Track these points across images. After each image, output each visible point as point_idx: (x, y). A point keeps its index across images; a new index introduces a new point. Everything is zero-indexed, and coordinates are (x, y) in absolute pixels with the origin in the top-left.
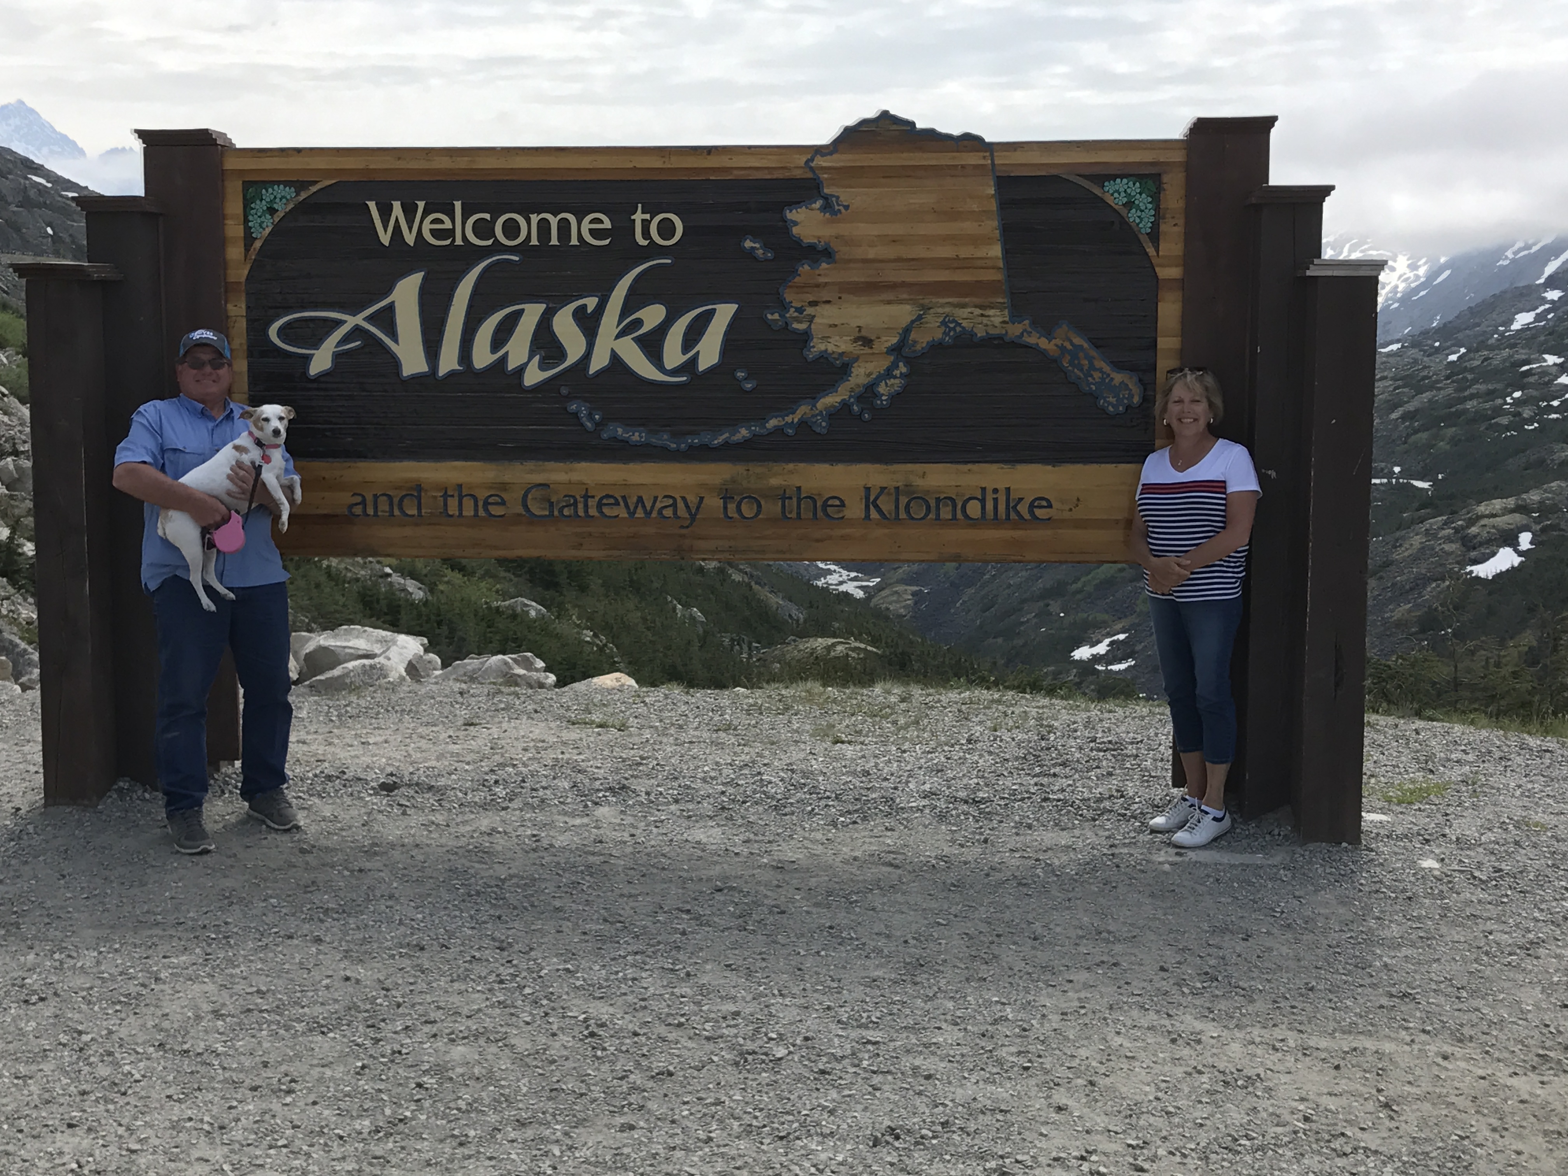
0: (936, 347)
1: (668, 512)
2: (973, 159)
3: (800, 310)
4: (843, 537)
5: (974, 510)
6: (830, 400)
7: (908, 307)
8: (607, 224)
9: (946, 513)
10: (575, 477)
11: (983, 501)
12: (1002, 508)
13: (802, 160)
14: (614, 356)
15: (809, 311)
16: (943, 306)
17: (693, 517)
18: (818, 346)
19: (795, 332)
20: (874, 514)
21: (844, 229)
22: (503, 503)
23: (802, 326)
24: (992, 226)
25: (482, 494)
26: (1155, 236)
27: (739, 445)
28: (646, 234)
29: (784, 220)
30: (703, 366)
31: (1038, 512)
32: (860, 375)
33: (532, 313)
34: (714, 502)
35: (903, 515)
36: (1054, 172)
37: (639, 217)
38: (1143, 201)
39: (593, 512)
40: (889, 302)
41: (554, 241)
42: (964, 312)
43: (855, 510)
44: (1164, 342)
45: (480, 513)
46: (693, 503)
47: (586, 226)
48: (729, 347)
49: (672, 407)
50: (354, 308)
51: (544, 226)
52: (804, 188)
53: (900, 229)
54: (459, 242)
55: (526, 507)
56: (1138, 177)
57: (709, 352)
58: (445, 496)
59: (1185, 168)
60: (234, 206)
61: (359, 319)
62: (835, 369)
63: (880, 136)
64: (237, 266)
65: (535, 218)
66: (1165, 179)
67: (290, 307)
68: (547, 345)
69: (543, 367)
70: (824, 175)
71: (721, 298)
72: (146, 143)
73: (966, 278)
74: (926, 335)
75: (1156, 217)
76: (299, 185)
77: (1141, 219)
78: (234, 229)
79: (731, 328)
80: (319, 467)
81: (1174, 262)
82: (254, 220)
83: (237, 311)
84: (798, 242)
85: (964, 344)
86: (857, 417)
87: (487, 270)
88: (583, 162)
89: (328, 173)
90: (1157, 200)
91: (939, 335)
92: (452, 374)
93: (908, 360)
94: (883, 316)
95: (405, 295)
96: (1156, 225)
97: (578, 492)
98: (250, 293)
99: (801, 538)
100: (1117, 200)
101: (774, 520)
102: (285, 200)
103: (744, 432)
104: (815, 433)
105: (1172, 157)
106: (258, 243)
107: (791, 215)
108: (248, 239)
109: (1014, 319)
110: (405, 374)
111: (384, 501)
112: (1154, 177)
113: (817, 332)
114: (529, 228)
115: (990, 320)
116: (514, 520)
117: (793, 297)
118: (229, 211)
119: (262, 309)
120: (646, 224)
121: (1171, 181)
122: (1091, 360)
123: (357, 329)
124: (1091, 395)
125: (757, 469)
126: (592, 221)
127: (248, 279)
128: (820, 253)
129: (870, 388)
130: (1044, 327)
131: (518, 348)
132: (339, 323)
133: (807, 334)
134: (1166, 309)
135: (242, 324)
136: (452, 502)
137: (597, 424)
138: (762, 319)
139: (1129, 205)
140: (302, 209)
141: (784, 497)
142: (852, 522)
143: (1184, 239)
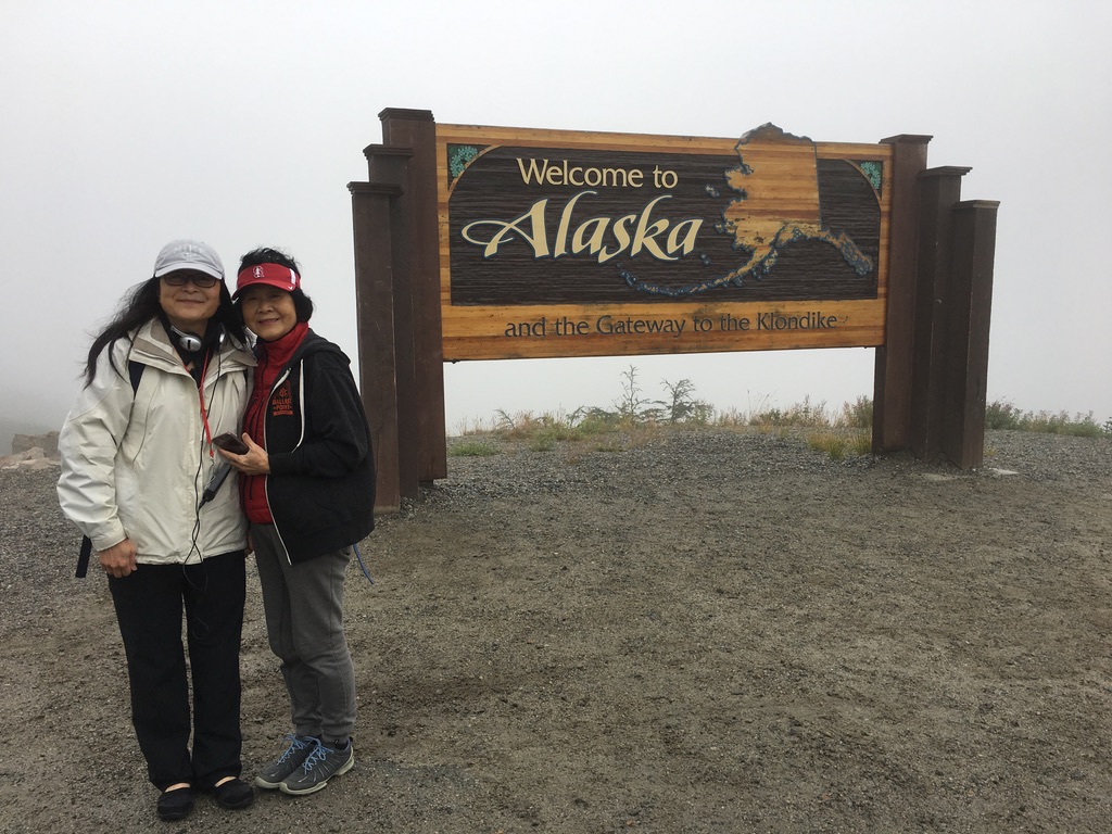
0: (790, 243)
1: (668, 329)
2: (808, 149)
3: (731, 223)
4: (749, 339)
5: (804, 323)
6: (744, 270)
7: (778, 223)
8: (641, 176)
9: (793, 326)
10: (624, 311)
11: (808, 319)
12: (816, 322)
13: (732, 146)
14: (644, 246)
15: (735, 224)
16: (793, 222)
17: (680, 330)
18: (739, 242)
19: (729, 235)
20: (762, 327)
21: (750, 182)
22: (587, 326)
23: (733, 231)
24: (814, 184)
25: (576, 322)
26: (880, 191)
27: (701, 293)
28: (660, 182)
29: (724, 177)
30: (686, 251)
31: (831, 323)
32: (757, 256)
33: (604, 222)
34: (690, 323)
35: (774, 327)
36: (840, 157)
37: (656, 172)
38: (876, 173)
39: (632, 330)
40: (770, 220)
41: (615, 184)
42: (802, 226)
43: (754, 325)
44: (883, 242)
45: (576, 332)
46: (680, 323)
47: (630, 176)
48: (698, 242)
49: (671, 274)
50: (510, 218)
51: (610, 175)
52: (734, 161)
53: (774, 183)
54: (566, 183)
55: (599, 329)
56: (875, 162)
57: (689, 245)
58: (557, 324)
59: (893, 158)
60: (441, 158)
61: (512, 225)
62: (747, 253)
63: (767, 135)
64: (444, 194)
65: (605, 171)
66: (885, 163)
67: (473, 218)
68: (610, 241)
69: (608, 252)
70: (743, 155)
71: (695, 215)
72: (390, 117)
73: (804, 208)
74: (787, 236)
75: (881, 181)
76: (479, 147)
77: (875, 182)
78: (442, 171)
79: (699, 233)
80: (490, 310)
81: (887, 203)
82: (453, 167)
83: (444, 218)
84: (730, 188)
85: (802, 242)
86: (756, 278)
87: (579, 199)
88: (629, 142)
89: (495, 141)
90: (881, 173)
91: (791, 236)
92: (562, 256)
93: (778, 249)
94: (768, 227)
95: (538, 212)
96: (880, 186)
97: (625, 320)
98: (451, 209)
99: (729, 340)
100: (866, 173)
101: (718, 331)
102: (471, 156)
103: (704, 286)
104: (736, 286)
105: (887, 153)
106: (455, 181)
107: (728, 174)
108: (451, 177)
109: (823, 229)
110: (537, 256)
111: (524, 327)
112: (881, 163)
113: (739, 235)
114: (602, 176)
115: (813, 230)
116: (593, 335)
117: (728, 217)
118: (438, 161)
119: (458, 218)
120: (660, 176)
121: (887, 165)
122: (854, 249)
123: (511, 230)
124: (853, 267)
125: (710, 305)
126: (634, 174)
127: (450, 201)
128: (740, 194)
129: (761, 263)
130: (835, 233)
131: (596, 242)
132: (502, 227)
133: (734, 235)
134: (884, 226)
135: (447, 227)
136: (561, 327)
137: (635, 283)
138: (714, 228)
139: (871, 175)
140: (480, 162)
141: (722, 320)
142: (752, 331)
143: (892, 192)
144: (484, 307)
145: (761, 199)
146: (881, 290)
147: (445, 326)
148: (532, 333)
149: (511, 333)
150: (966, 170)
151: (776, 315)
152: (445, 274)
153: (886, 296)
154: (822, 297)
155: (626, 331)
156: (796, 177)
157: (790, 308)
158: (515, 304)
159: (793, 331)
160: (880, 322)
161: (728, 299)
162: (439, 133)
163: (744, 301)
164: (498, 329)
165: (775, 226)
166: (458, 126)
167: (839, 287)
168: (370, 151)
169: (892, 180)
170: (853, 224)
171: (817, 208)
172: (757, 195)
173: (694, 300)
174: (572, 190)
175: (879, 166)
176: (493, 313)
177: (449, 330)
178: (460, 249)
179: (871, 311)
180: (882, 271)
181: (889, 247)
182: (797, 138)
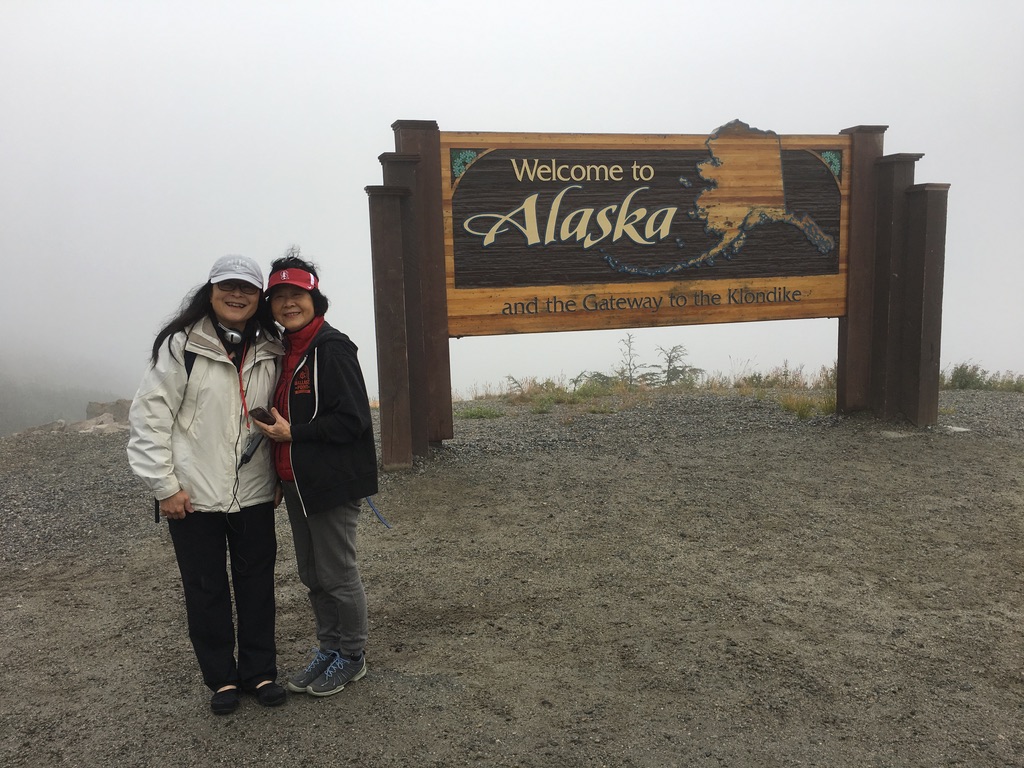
0: (757, 226)
1: (647, 305)
2: (773, 142)
3: (703, 210)
4: (721, 313)
5: (771, 297)
6: (715, 251)
7: (746, 209)
8: (621, 171)
9: (761, 300)
10: (607, 291)
11: (775, 293)
12: (782, 296)
13: (703, 141)
14: (624, 233)
15: (707, 210)
16: (760, 207)
17: (658, 306)
18: (710, 226)
19: (701, 220)
20: (732, 302)
21: (720, 173)
22: (575, 304)
23: (704, 217)
24: (779, 172)
25: (565, 301)
26: (840, 177)
27: (676, 273)
28: (638, 176)
29: (696, 169)
30: (663, 236)
31: (796, 297)
32: (727, 239)
33: (588, 212)
34: (667, 299)
35: (744, 301)
36: (802, 149)
37: (635, 167)
38: (836, 161)
39: (615, 307)
40: (738, 206)
41: (598, 179)
42: (768, 211)
43: (724, 300)
44: (843, 222)
45: (565, 310)
46: (658, 300)
47: (612, 171)
48: (673, 227)
49: (649, 256)
50: (505, 212)
51: (593, 171)
52: (705, 154)
53: (742, 173)
54: (554, 179)
55: (585, 306)
56: (834, 151)
57: (665, 230)
58: (548, 302)
59: (852, 147)
60: (445, 161)
61: (507, 218)
62: (718, 236)
63: (736, 131)
64: (448, 191)
65: (589, 168)
66: (844, 152)
67: (473, 212)
68: (594, 229)
69: (592, 239)
70: (713, 148)
71: (670, 204)
72: (401, 127)
73: (770, 194)
74: (754, 220)
75: (841, 168)
76: (478, 151)
77: (835, 169)
78: (446, 173)
79: (673, 220)
80: (489, 291)
81: (847, 187)
82: (456, 168)
83: (448, 214)
84: (702, 179)
85: (768, 224)
86: (726, 258)
87: (567, 193)
88: (610, 141)
89: (492, 145)
90: (841, 161)
91: (758, 220)
92: (551, 243)
93: (746, 232)
94: (736, 212)
95: (530, 205)
96: (840, 172)
97: (608, 298)
98: (454, 205)
99: (702, 314)
100: (826, 161)
101: (692, 306)
102: (471, 158)
103: (679, 267)
104: (708, 266)
105: (847, 142)
106: (458, 180)
107: (699, 166)
108: (453, 178)
109: (788, 213)
110: (530, 244)
111: (519, 307)
112: (840, 151)
113: (710, 221)
114: (586, 172)
115: (778, 213)
116: (581, 312)
117: (700, 204)
118: (442, 163)
119: (460, 213)
120: (638, 170)
121: (846, 153)
122: (816, 230)
123: (507, 222)
124: (816, 246)
125: (685, 283)
126: (615, 169)
127: (453, 198)
128: (711, 184)
129: (731, 245)
130: (799, 216)
131: (581, 230)
132: (498, 219)
133: (706, 220)
134: (844, 208)
135: (450, 221)
136: (552, 305)
137: (616, 265)
138: (687, 214)
139: (831, 163)
140: (479, 163)
141: (696, 296)
142: (724, 306)
143: (851, 178)
144: (482, 290)
145: (730, 187)
146: (842, 266)
147: (450, 307)
148: (526, 312)
149: (507, 312)
150: (919, 156)
151: (745, 291)
152: (450, 262)
153: (847, 271)
154: (787, 273)
155: (609, 307)
156: (761, 167)
157: (757, 284)
158: (510, 286)
159: (760, 304)
160: (842, 295)
161: (702, 277)
162: (443, 139)
163: (715, 279)
164: (496, 308)
165: (743, 211)
166: (459, 133)
167: (802, 264)
168: (384, 159)
169: (851, 167)
170: (815, 207)
171: (781, 194)
172: (726, 184)
173: (670, 279)
174: (559, 185)
175: (839, 155)
176: (490, 294)
177: (453, 310)
178: (461, 239)
179: (833, 285)
180: (843, 248)
181: (849, 227)
182: (762, 132)
